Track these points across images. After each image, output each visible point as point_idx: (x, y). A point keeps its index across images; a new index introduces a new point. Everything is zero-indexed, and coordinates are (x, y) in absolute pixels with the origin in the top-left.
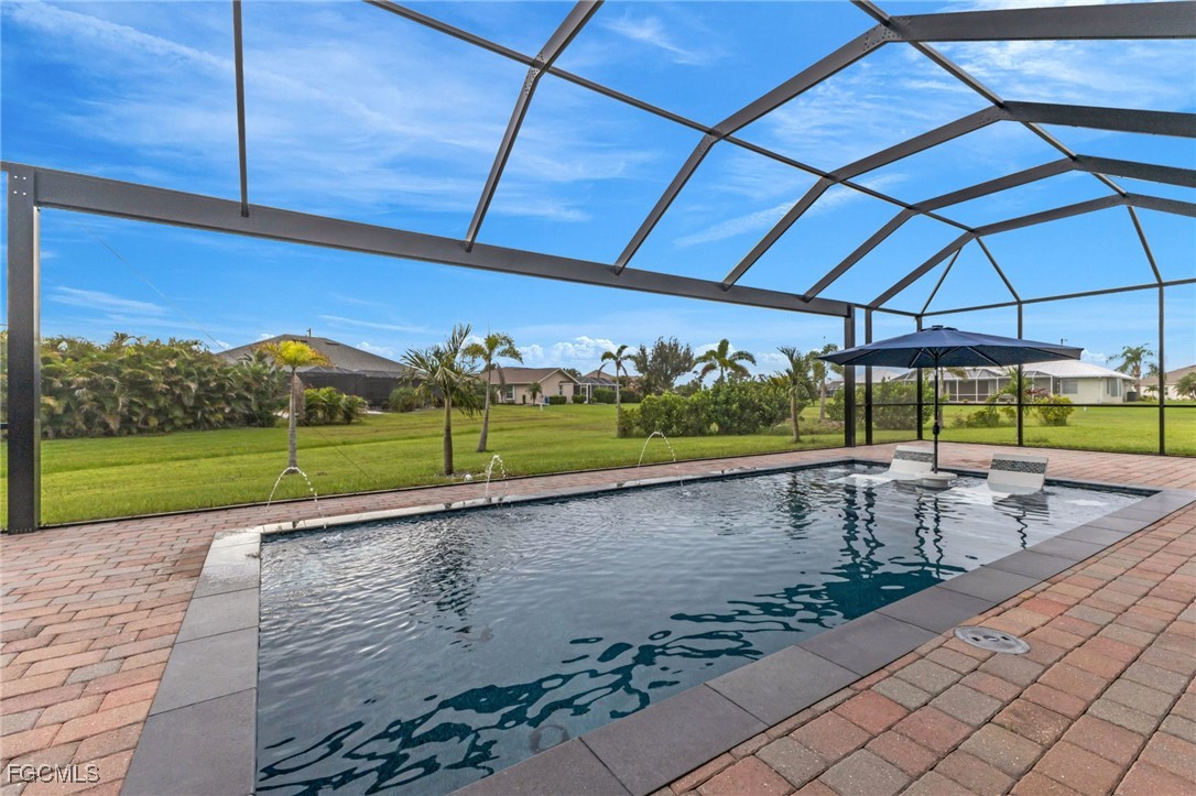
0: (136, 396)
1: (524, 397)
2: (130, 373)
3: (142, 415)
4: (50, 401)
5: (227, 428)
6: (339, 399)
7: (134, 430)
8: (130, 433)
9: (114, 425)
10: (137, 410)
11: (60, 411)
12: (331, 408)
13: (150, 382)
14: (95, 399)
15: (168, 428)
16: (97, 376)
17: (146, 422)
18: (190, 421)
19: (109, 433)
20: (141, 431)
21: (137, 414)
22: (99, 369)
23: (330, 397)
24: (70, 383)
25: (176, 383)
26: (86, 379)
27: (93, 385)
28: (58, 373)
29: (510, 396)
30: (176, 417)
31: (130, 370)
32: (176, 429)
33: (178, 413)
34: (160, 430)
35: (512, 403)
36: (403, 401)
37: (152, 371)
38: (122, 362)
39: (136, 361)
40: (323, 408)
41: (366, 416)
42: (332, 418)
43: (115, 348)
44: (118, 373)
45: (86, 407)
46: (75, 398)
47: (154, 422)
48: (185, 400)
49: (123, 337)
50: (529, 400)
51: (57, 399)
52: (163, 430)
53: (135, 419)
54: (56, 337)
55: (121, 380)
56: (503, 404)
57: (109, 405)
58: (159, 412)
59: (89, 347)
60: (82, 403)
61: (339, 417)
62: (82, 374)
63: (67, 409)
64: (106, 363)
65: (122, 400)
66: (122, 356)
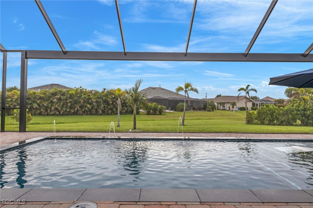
0: (106, 105)
1: (229, 107)
2: (105, 99)
3: (107, 110)
4: (88, 106)
5: (127, 114)
6: (158, 107)
7: (106, 114)
8: (105, 115)
9: (100, 112)
10: (106, 108)
11: (90, 108)
12: (155, 110)
13: (109, 101)
14: (97, 105)
15: (113, 114)
16: (98, 99)
17: (108, 112)
19: (101, 115)
20: (107, 114)
21: (106, 110)
22: (98, 98)
23: (155, 106)
24: (92, 101)
25: (114, 101)
26: (95, 100)
27: (97, 102)
28: (90, 99)
29: (224, 107)
30: (114, 111)
31: (105, 98)
34: (111, 114)
35: (225, 110)
36: (181, 108)
37: (109, 98)
38: (103, 95)
39: (106, 95)
40: (153, 109)
41: (166, 112)
42: (156, 113)
43: (103, 92)
45: (95, 107)
46: (93, 105)
47: (110, 112)
49: (105, 89)
50: (231, 109)
51: (90, 105)
52: (112, 114)
53: (105, 111)
54: (92, 90)
55: (102, 100)
56: (221, 110)
57: (100, 107)
58: (111, 109)
59: (97, 92)
60: (94, 106)
61: (158, 112)
62: (95, 99)
63: (92, 108)
64: (99, 96)
65: (102, 106)
66: (104, 94)
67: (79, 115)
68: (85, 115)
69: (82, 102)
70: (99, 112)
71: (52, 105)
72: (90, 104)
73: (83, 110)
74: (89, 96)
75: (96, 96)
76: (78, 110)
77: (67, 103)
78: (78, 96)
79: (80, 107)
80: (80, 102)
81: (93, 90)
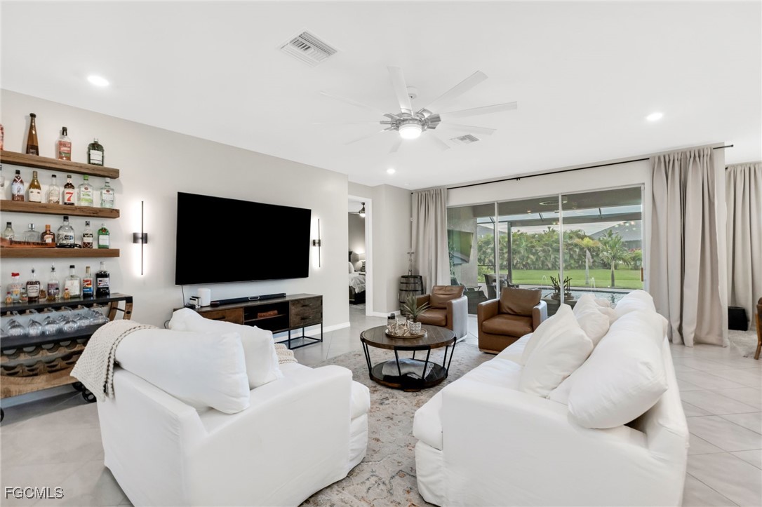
4: (532, 256)
9: (550, 266)
11: (534, 260)
14: (544, 256)
15: (569, 268)
16: (545, 247)
18: (577, 265)
19: (549, 269)
22: (545, 245)
24: (537, 250)
26: (542, 249)
28: (533, 247)
32: (572, 268)
33: (572, 262)
38: (553, 241)
44: (551, 245)
48: (574, 256)
57: (548, 259)
60: (540, 257)
62: (541, 247)
63: (537, 260)
65: (552, 256)
66: (554, 239)
67: (518, 269)
68: (527, 269)
69: (522, 251)
70: (547, 265)
71: (485, 257)
72: (533, 254)
73: (524, 263)
74: (531, 243)
75: (543, 243)
76: (516, 264)
77: (503, 253)
78: (516, 244)
79: (520, 259)
80: (519, 252)
81: (536, 234)
